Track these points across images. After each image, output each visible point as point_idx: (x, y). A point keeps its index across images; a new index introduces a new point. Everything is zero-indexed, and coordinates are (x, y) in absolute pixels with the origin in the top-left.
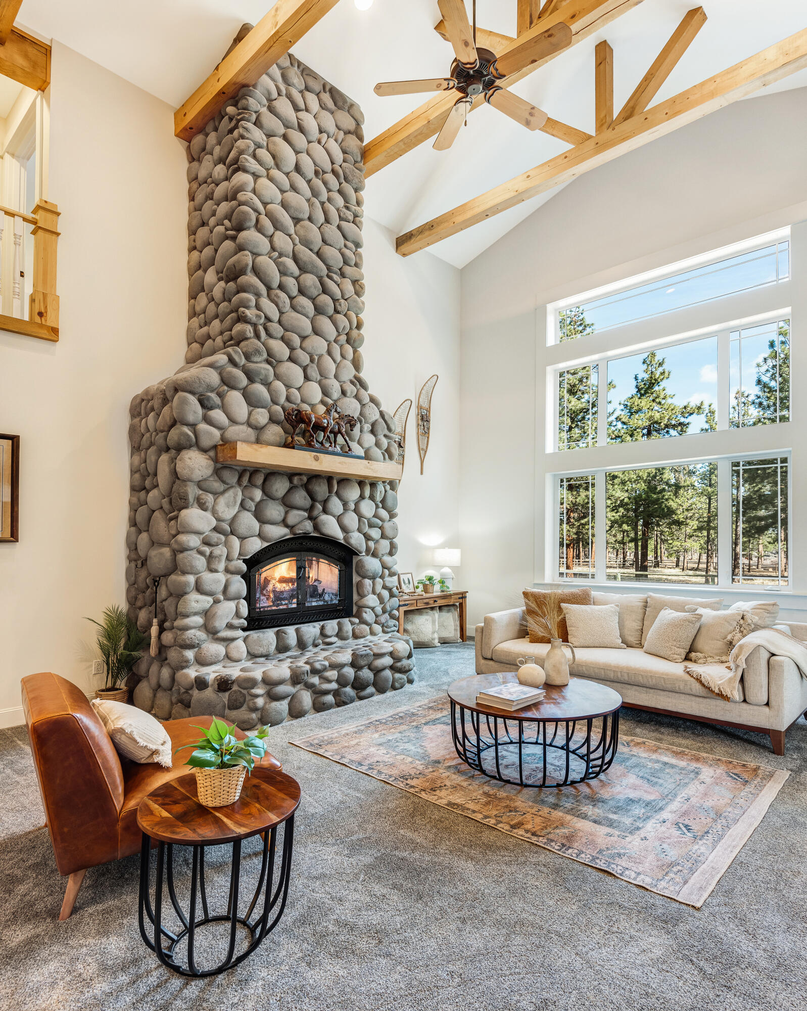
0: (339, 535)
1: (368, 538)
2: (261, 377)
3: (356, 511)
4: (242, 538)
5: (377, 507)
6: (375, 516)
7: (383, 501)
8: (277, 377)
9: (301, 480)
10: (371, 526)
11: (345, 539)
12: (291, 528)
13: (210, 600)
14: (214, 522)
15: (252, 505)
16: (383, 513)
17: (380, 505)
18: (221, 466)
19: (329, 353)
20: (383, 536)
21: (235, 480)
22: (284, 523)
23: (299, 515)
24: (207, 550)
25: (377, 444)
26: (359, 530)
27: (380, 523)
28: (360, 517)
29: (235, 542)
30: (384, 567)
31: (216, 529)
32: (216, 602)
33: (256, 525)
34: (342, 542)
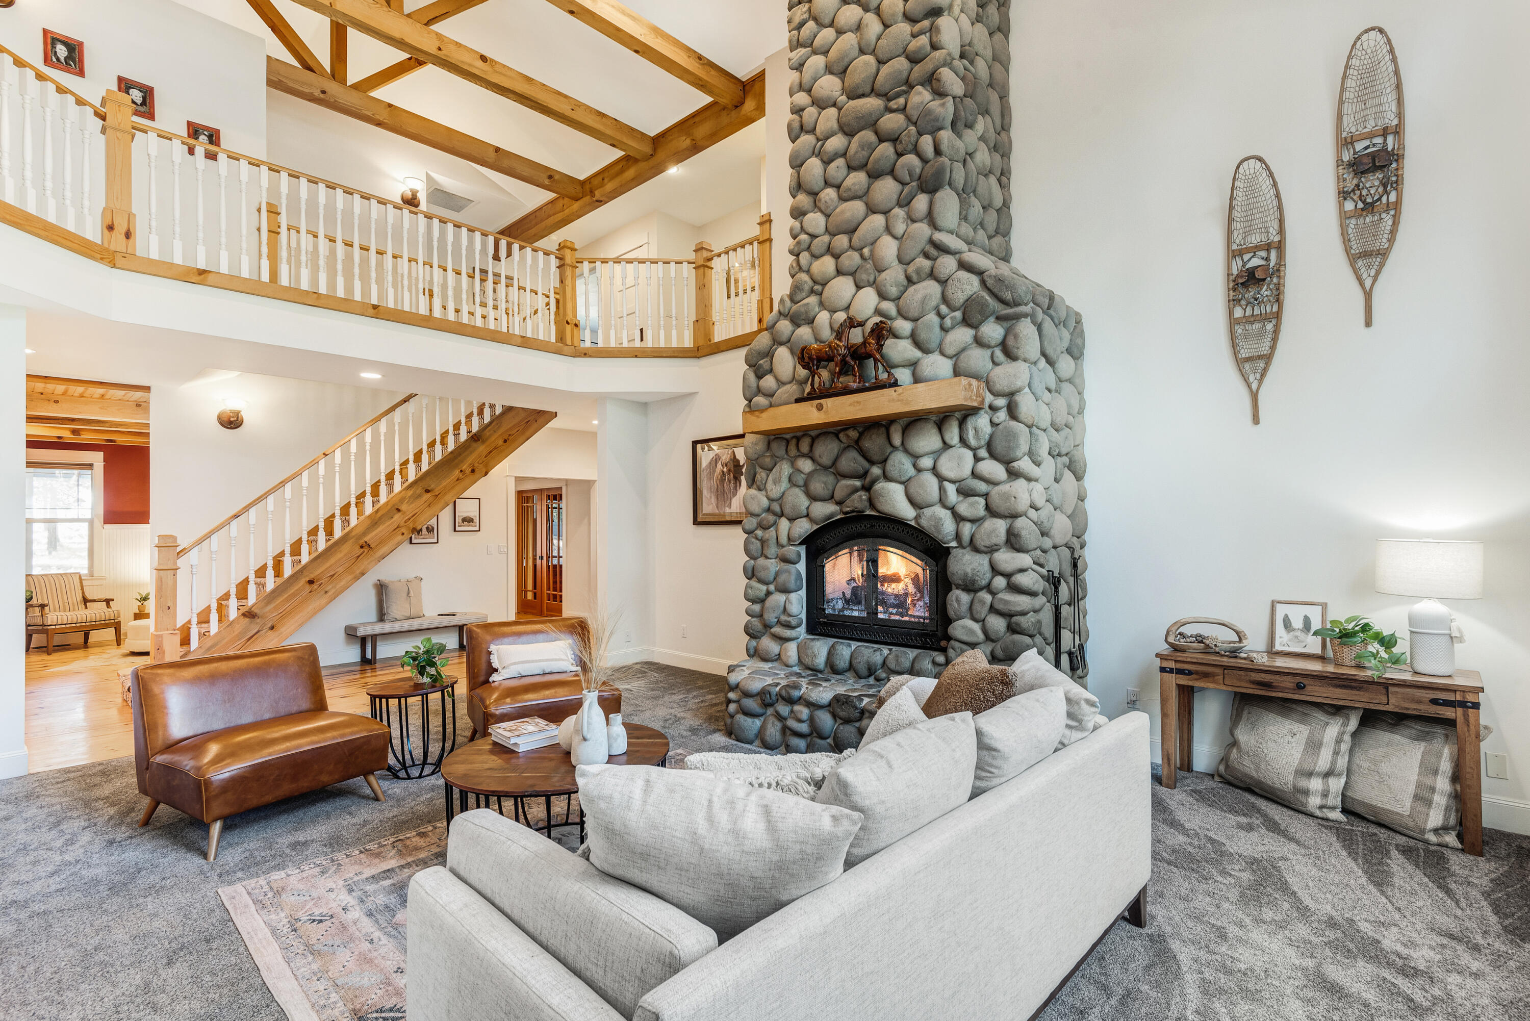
0: (907, 512)
1: (958, 518)
2: (803, 317)
3: (934, 470)
4: (791, 520)
5: (977, 459)
6: (974, 474)
7: (989, 446)
8: (822, 304)
9: (848, 436)
10: (965, 493)
11: (916, 518)
12: (839, 503)
13: (764, 588)
14: (765, 502)
15: (800, 479)
16: (993, 469)
17: (983, 453)
18: (773, 437)
19: (888, 230)
20: (991, 511)
21: (781, 452)
22: (831, 498)
23: (847, 486)
24: (759, 533)
25: (979, 342)
26: (942, 502)
27: (982, 487)
28: (941, 479)
29: (784, 524)
30: (995, 571)
31: (768, 510)
32: (769, 593)
33: (804, 501)
34: (913, 523)
